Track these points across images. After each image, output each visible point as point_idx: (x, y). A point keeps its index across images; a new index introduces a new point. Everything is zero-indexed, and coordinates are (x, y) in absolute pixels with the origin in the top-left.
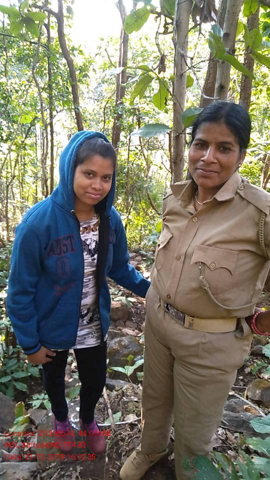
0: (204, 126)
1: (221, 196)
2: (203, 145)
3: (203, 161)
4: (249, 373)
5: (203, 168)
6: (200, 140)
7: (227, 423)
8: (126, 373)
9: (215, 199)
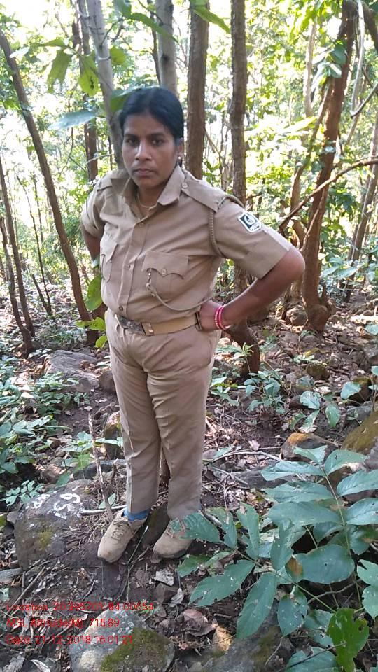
0: (130, 120)
1: (165, 200)
2: (134, 140)
3: (137, 159)
4: (287, 429)
5: (139, 167)
6: (129, 135)
7: (247, 484)
8: (118, 444)
9: (159, 204)
